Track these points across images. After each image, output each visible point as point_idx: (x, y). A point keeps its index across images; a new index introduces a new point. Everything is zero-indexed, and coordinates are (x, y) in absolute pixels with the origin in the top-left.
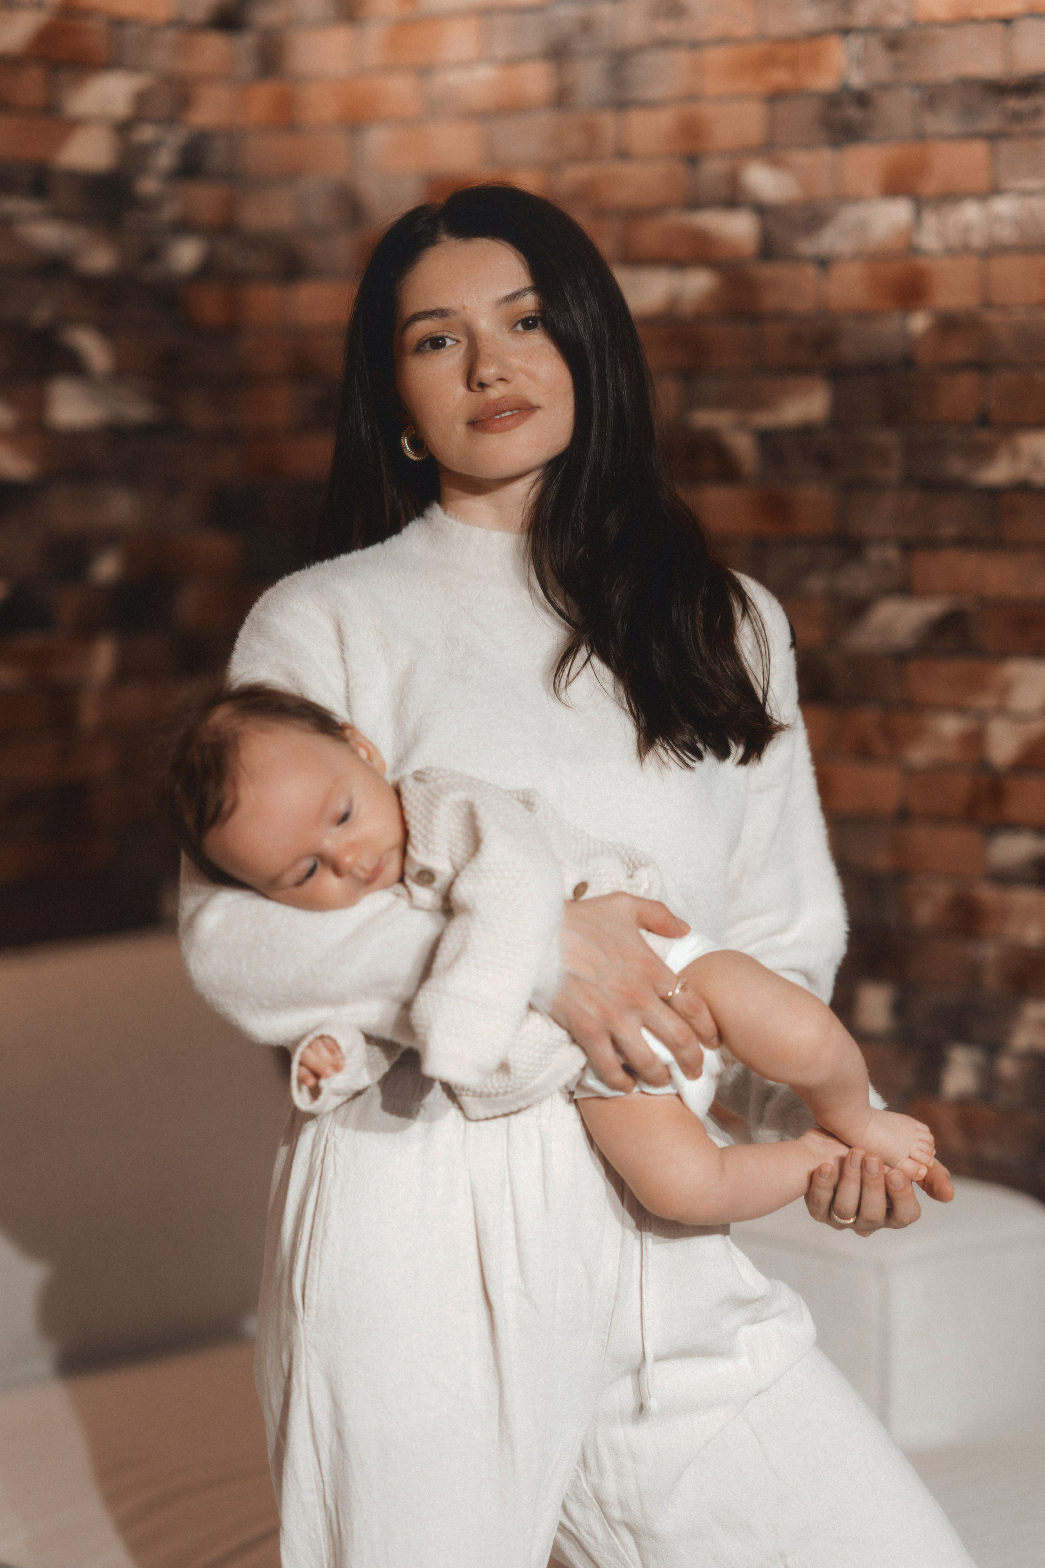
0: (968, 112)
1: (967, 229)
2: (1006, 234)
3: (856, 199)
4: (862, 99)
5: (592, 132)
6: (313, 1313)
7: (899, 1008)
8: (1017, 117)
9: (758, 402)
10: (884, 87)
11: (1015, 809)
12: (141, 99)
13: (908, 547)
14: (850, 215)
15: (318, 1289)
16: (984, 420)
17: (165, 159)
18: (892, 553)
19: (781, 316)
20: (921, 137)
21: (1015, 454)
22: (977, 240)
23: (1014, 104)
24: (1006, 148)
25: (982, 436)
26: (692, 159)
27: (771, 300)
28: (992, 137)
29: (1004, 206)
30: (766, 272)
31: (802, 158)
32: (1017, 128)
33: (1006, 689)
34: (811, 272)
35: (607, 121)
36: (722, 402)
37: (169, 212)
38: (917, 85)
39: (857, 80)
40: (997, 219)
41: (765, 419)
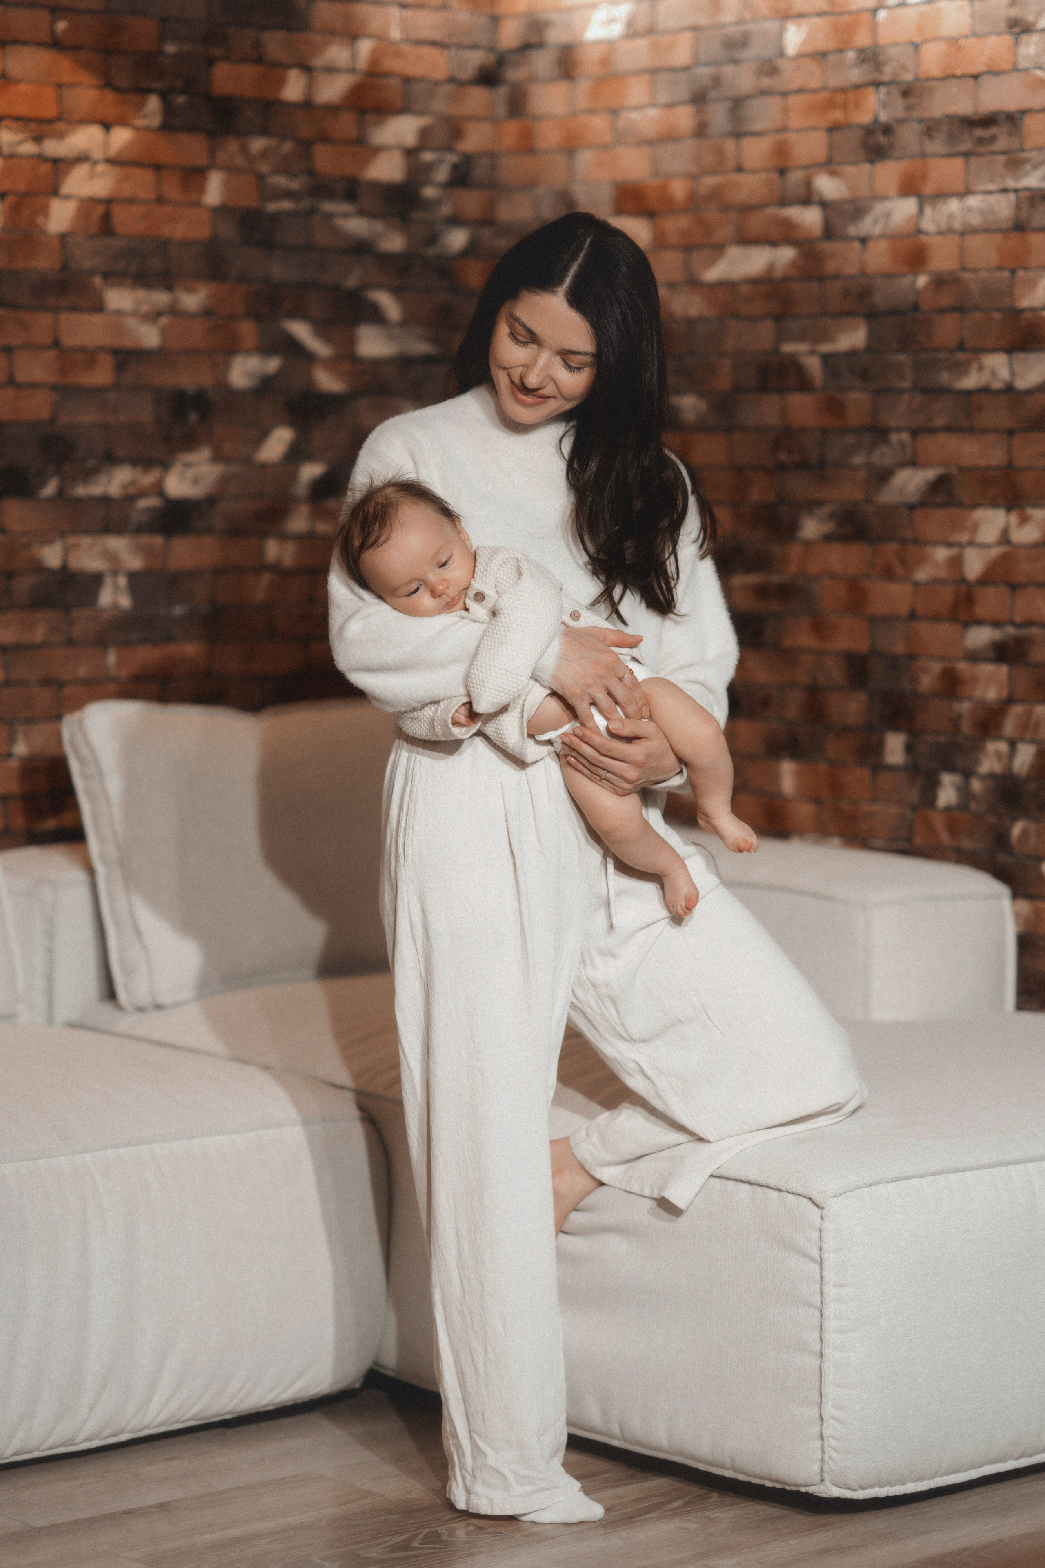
0: (952, 138)
1: (951, 216)
2: (975, 220)
3: (885, 198)
4: (887, 130)
5: (720, 153)
6: (410, 860)
7: (909, 748)
8: (981, 141)
9: (824, 336)
10: (901, 121)
11: (980, 611)
12: (424, 134)
13: (915, 433)
14: (879, 208)
15: (412, 845)
16: (961, 347)
17: (442, 174)
18: (905, 436)
19: (836, 277)
20: (923, 155)
21: (981, 368)
22: (957, 225)
23: (979, 132)
24: (974, 161)
25: (960, 356)
26: (782, 171)
27: (831, 267)
28: (966, 155)
29: (974, 201)
30: (827, 247)
31: (850, 170)
32: (982, 150)
33: (975, 527)
34: (857, 245)
35: (730, 145)
36: (801, 337)
37: (446, 210)
38: (921, 121)
39: (884, 117)
40: (970, 210)
41: (827, 348)
